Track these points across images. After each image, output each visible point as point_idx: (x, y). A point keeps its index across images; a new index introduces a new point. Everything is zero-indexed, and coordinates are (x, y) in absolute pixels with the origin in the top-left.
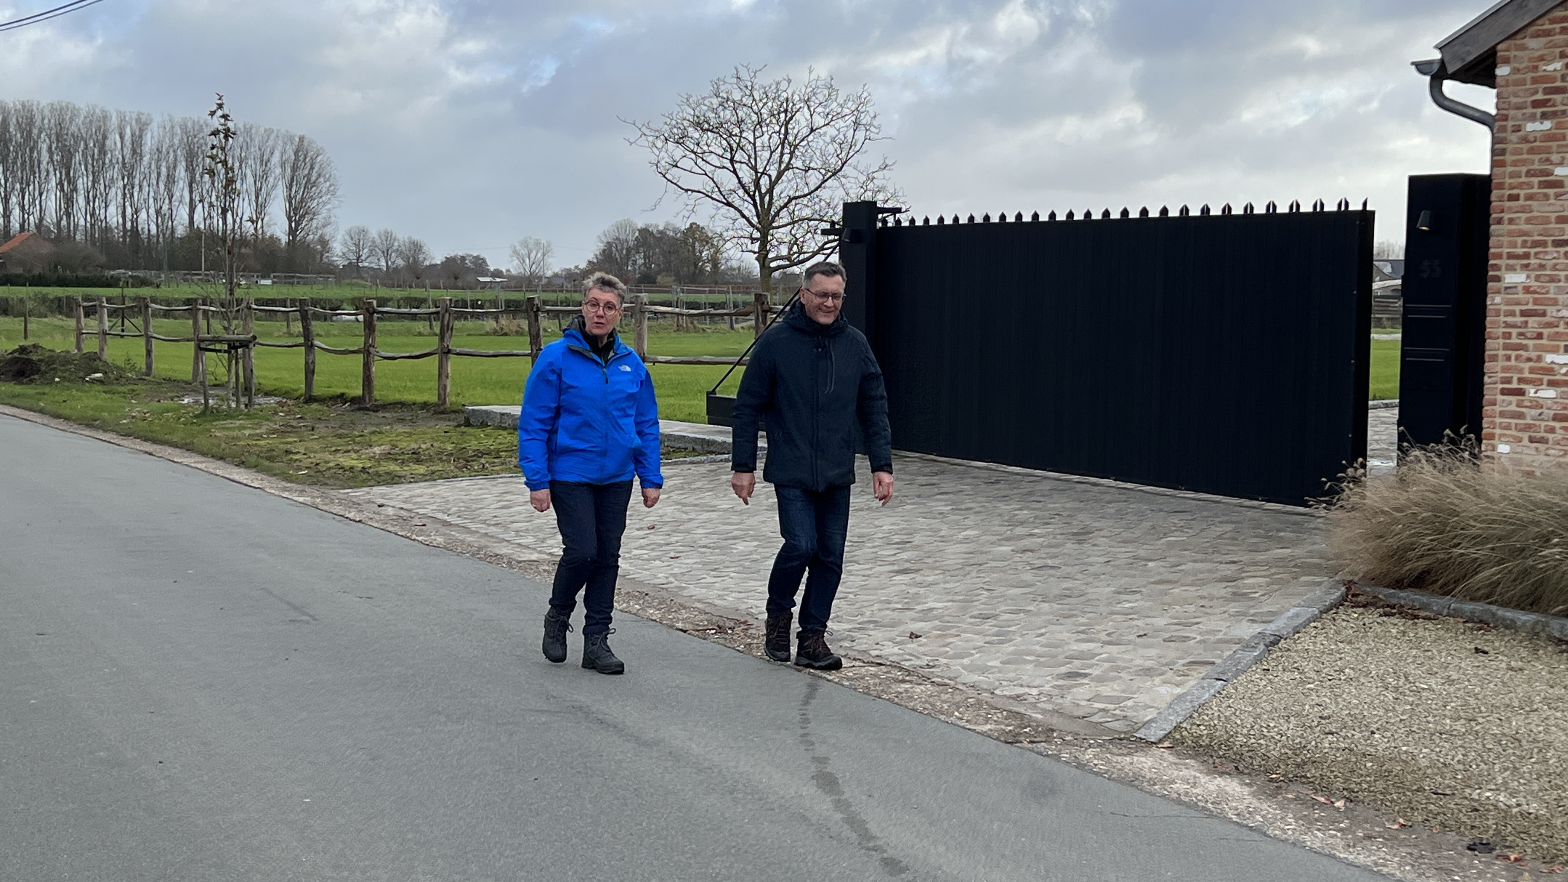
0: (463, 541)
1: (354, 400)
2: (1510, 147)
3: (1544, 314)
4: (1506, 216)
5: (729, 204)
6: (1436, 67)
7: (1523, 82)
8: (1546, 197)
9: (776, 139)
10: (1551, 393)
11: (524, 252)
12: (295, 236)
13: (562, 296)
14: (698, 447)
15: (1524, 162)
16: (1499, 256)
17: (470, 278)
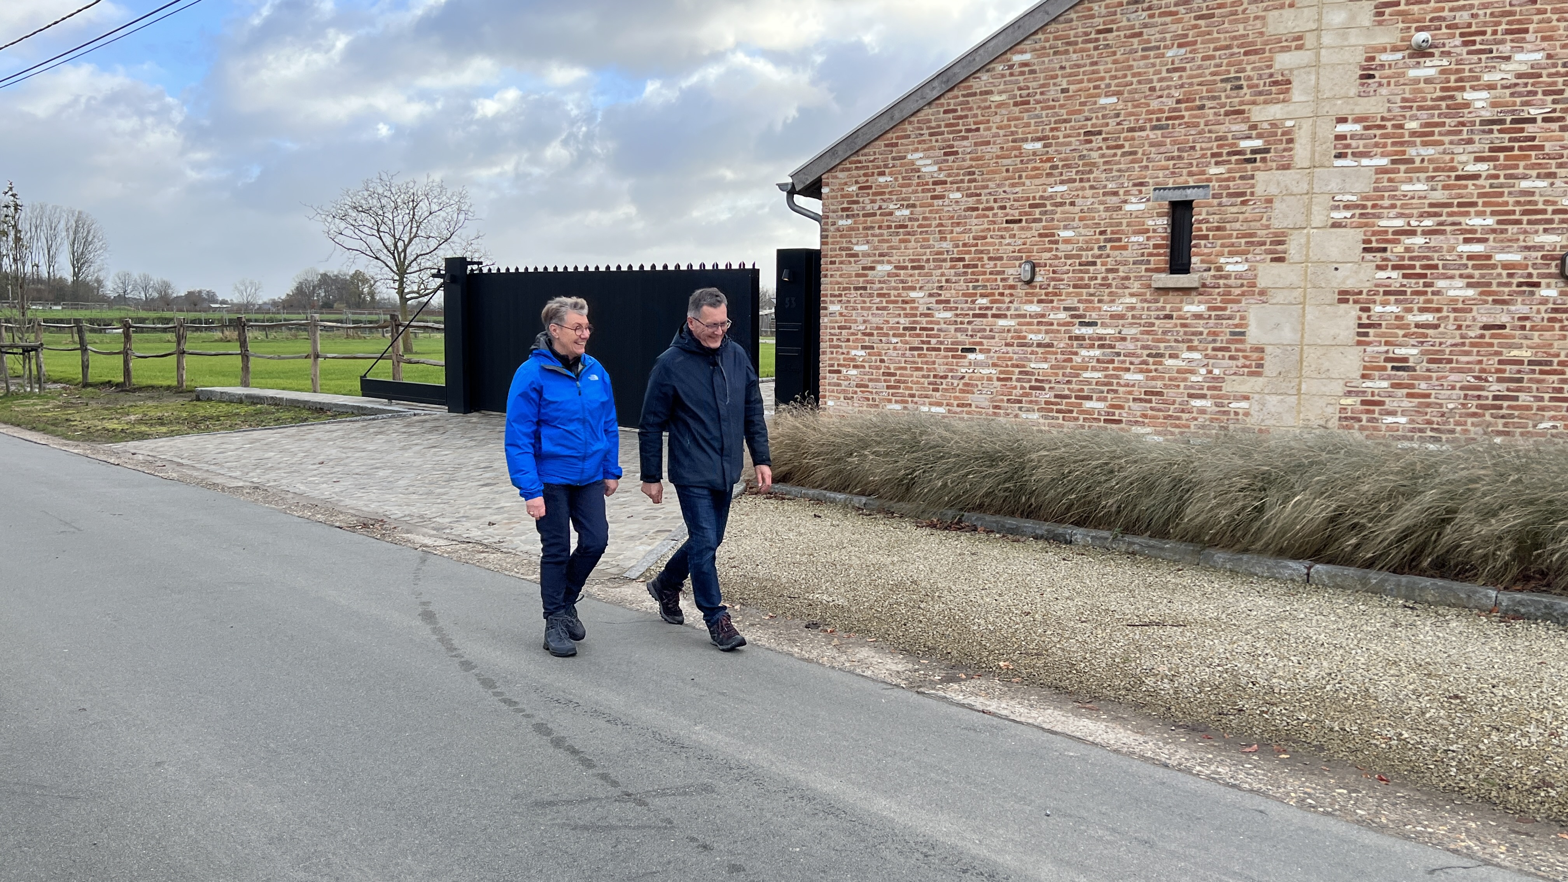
0: (191, 476)
1: (117, 385)
2: (830, 234)
3: (850, 328)
4: (829, 273)
5: (377, 258)
6: (790, 187)
7: (836, 197)
8: (850, 262)
9: (407, 219)
10: (854, 372)
11: (242, 288)
12: (78, 278)
13: (267, 316)
14: (355, 412)
15: (838, 243)
16: (826, 296)
17: (205, 305)
